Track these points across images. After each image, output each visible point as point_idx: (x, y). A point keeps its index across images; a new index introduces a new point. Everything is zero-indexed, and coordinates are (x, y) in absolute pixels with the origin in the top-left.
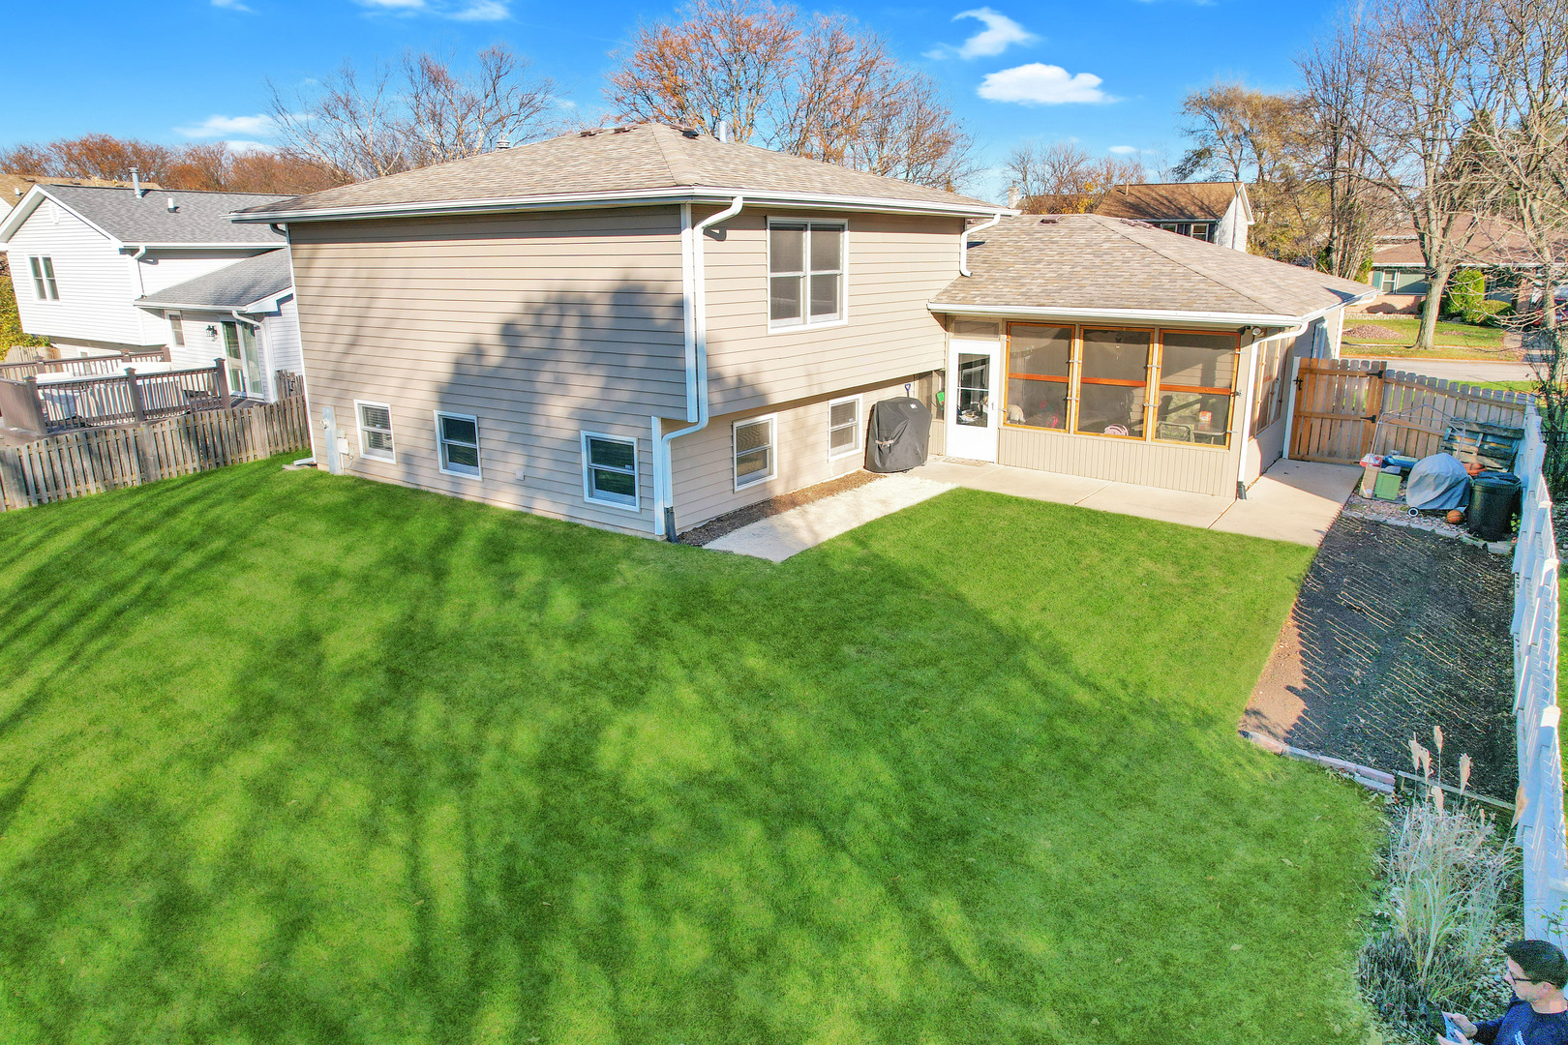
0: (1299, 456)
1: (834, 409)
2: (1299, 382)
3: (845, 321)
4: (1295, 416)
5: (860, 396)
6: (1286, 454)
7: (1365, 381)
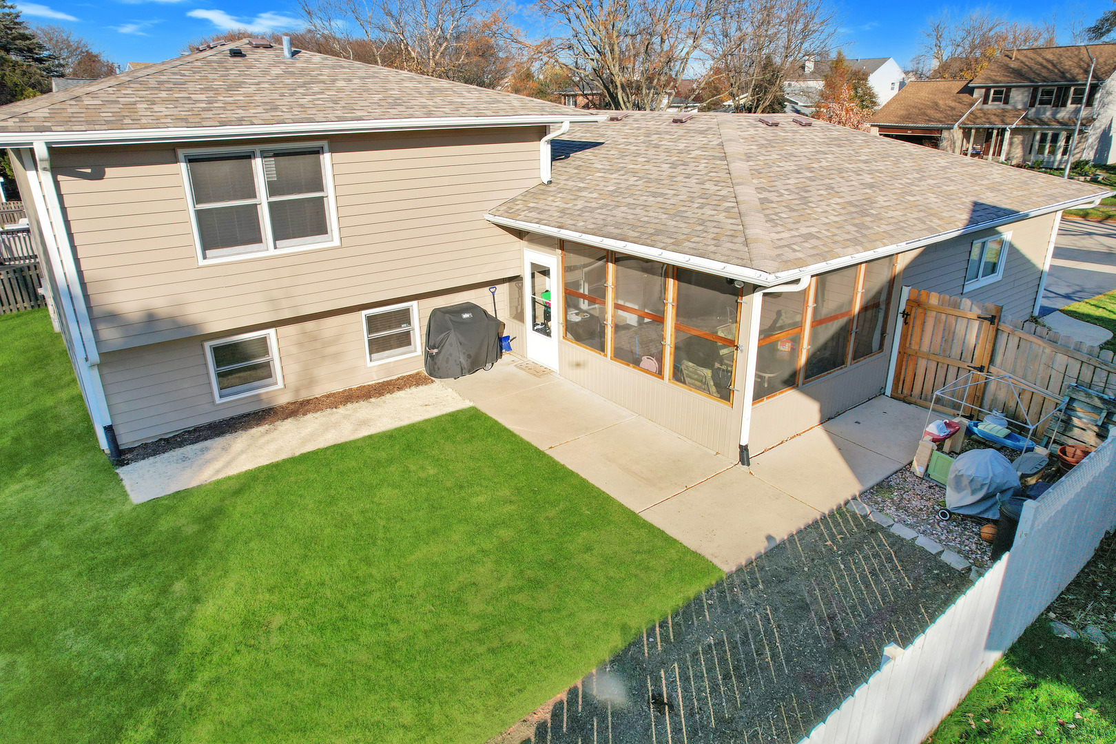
0: (902, 396)
1: (370, 319)
2: (906, 315)
3: (337, 243)
4: (899, 352)
5: (414, 304)
6: (888, 391)
7: (976, 324)
